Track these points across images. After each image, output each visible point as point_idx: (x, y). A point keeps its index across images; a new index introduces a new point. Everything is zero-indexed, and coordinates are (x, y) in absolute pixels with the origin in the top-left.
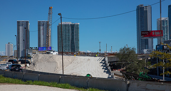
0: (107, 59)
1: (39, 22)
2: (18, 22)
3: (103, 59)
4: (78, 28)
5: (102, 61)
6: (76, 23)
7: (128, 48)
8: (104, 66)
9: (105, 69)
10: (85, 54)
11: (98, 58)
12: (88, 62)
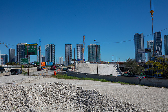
0: (119, 66)
1: (77, 45)
2: (66, 45)
3: (116, 66)
4: (100, 48)
5: (116, 67)
6: (98, 45)
7: (131, 59)
8: (117, 70)
9: (118, 72)
10: (106, 63)
11: (114, 65)
12: (108, 67)
